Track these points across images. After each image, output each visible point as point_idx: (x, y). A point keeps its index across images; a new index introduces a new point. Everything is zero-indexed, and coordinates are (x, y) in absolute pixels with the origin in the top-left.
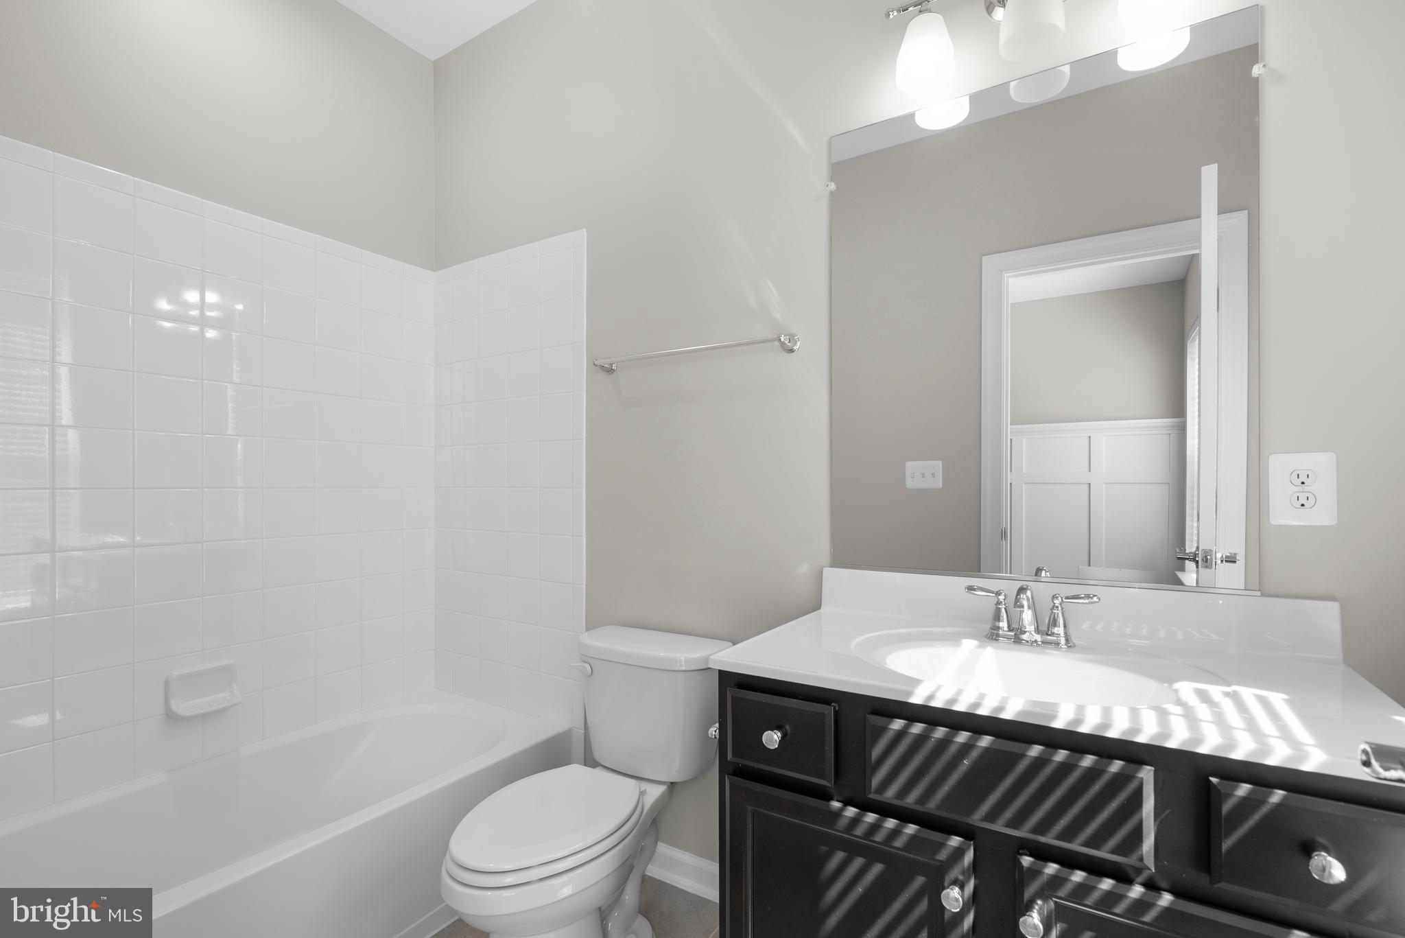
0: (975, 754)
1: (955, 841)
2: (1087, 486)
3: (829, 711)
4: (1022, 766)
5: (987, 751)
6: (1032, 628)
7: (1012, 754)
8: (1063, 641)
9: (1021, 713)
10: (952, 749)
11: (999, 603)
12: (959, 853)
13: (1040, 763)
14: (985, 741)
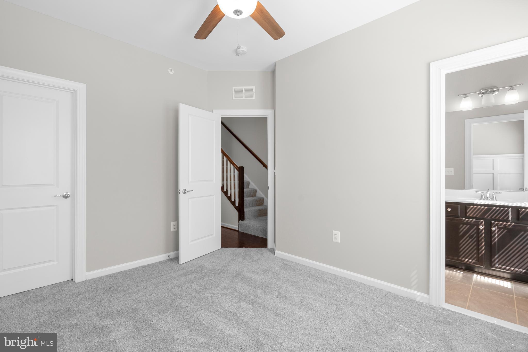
0: (484, 209)
1: (482, 221)
2: (492, 174)
3: (459, 206)
4: (492, 210)
5: (487, 208)
6: (489, 197)
7: (491, 209)
8: (495, 199)
9: (492, 203)
10: (481, 209)
11: (482, 194)
12: (482, 222)
13: (495, 209)
14: (486, 207)
